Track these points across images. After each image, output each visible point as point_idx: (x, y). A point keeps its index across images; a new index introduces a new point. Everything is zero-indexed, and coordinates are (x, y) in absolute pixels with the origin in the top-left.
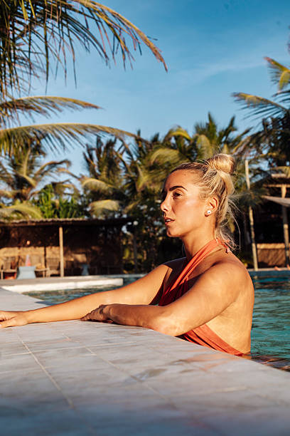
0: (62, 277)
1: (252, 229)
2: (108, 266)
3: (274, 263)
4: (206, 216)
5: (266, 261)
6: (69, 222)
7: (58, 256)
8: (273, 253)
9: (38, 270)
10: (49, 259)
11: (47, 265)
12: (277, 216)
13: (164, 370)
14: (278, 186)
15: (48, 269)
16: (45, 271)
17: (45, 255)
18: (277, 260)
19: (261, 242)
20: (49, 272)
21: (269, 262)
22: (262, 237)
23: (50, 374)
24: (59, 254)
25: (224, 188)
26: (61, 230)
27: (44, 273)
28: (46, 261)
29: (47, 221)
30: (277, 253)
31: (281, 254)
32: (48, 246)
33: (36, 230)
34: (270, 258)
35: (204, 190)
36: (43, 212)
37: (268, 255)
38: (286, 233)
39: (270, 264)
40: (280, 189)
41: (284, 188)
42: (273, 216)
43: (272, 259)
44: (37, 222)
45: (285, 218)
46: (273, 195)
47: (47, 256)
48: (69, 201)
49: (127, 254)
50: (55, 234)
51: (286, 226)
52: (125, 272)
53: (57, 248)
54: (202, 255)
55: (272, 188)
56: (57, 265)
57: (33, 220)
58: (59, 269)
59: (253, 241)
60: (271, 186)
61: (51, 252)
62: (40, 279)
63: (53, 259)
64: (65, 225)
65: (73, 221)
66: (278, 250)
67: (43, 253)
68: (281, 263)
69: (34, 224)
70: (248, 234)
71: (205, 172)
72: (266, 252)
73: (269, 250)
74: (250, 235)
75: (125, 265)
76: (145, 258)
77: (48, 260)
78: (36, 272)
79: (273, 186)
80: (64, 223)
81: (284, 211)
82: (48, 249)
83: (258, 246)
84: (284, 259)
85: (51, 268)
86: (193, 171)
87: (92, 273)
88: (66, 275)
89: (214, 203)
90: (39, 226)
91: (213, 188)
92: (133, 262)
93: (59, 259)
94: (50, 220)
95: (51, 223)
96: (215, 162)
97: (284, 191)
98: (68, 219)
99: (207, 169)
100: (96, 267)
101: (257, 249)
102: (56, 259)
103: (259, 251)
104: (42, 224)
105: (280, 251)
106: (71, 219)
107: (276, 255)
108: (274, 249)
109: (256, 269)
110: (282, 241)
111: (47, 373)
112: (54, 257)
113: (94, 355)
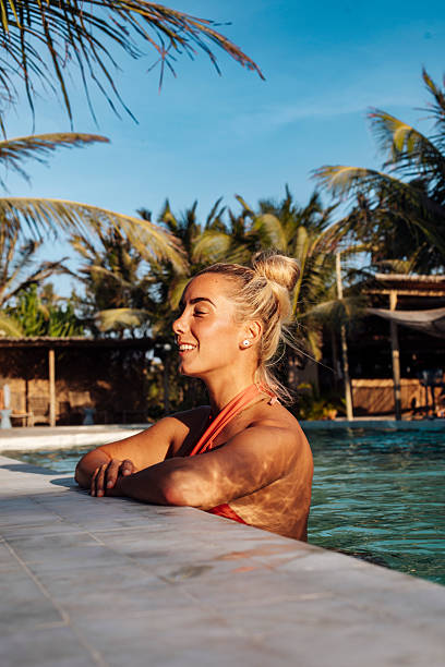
0: (53, 428)
1: (345, 356)
2: (125, 411)
3: (378, 409)
4: (242, 348)
5: (365, 406)
6: (65, 342)
7: (46, 395)
8: (377, 394)
9: (14, 416)
10: (33, 399)
11: (30, 409)
12: (382, 337)
13: (210, 567)
14: (385, 292)
15: (31, 413)
16: (27, 417)
17: (27, 393)
18: (382, 404)
19: (358, 377)
20: (33, 419)
21: (370, 407)
22: (359, 370)
23: (34, 573)
24: (49, 391)
25: (275, 307)
26: (52, 354)
27: (24, 421)
28: (27, 403)
29: (30, 341)
30: (382, 394)
31: (388, 395)
32: (31, 379)
33: (13, 354)
34: (371, 400)
35: (243, 308)
36: (24, 327)
37: (369, 397)
38: (396, 363)
39: (372, 410)
40: (388, 297)
41: (394, 296)
42: (376, 338)
43: (374, 402)
44: (15, 342)
45: (394, 340)
46: (376, 306)
47: (30, 395)
48: (64, 310)
49: (154, 391)
50: (43, 361)
51: (396, 354)
52: (149, 419)
53: (45, 382)
54: (234, 409)
55: (377, 295)
56: (45, 409)
57: (9, 338)
58: (47, 414)
59: (346, 375)
60: (374, 292)
61: (36, 387)
62: (18, 429)
63: (38, 399)
64: (58, 347)
65: (71, 341)
66: (383, 388)
67: (23, 389)
68: (387, 409)
69: (10, 345)
70: (339, 364)
71: (248, 282)
72: (365, 393)
73: (371, 388)
74: (342, 367)
75: (150, 409)
76: (181, 399)
77: (31, 401)
78: (12, 419)
79: (378, 292)
80: (58, 344)
81: (393, 330)
82: (31, 383)
83: (354, 382)
84: (392, 403)
85: (36, 413)
86: (230, 277)
87: (98, 421)
88: (58, 423)
89: (256, 331)
90: (18, 348)
91: (257, 306)
92: (162, 405)
93: (49, 399)
94: (35, 338)
95: (37, 344)
96: (267, 267)
97: (394, 301)
98: (63, 338)
99: (253, 276)
100: (105, 412)
101: (352, 388)
102: (44, 399)
103: (354, 391)
104: (22, 344)
105: (386, 391)
106: (68, 338)
107: (381, 397)
108: (377, 388)
109: (351, 418)
110: (390, 375)
111: (28, 571)
112: (41, 395)
113: (102, 544)
